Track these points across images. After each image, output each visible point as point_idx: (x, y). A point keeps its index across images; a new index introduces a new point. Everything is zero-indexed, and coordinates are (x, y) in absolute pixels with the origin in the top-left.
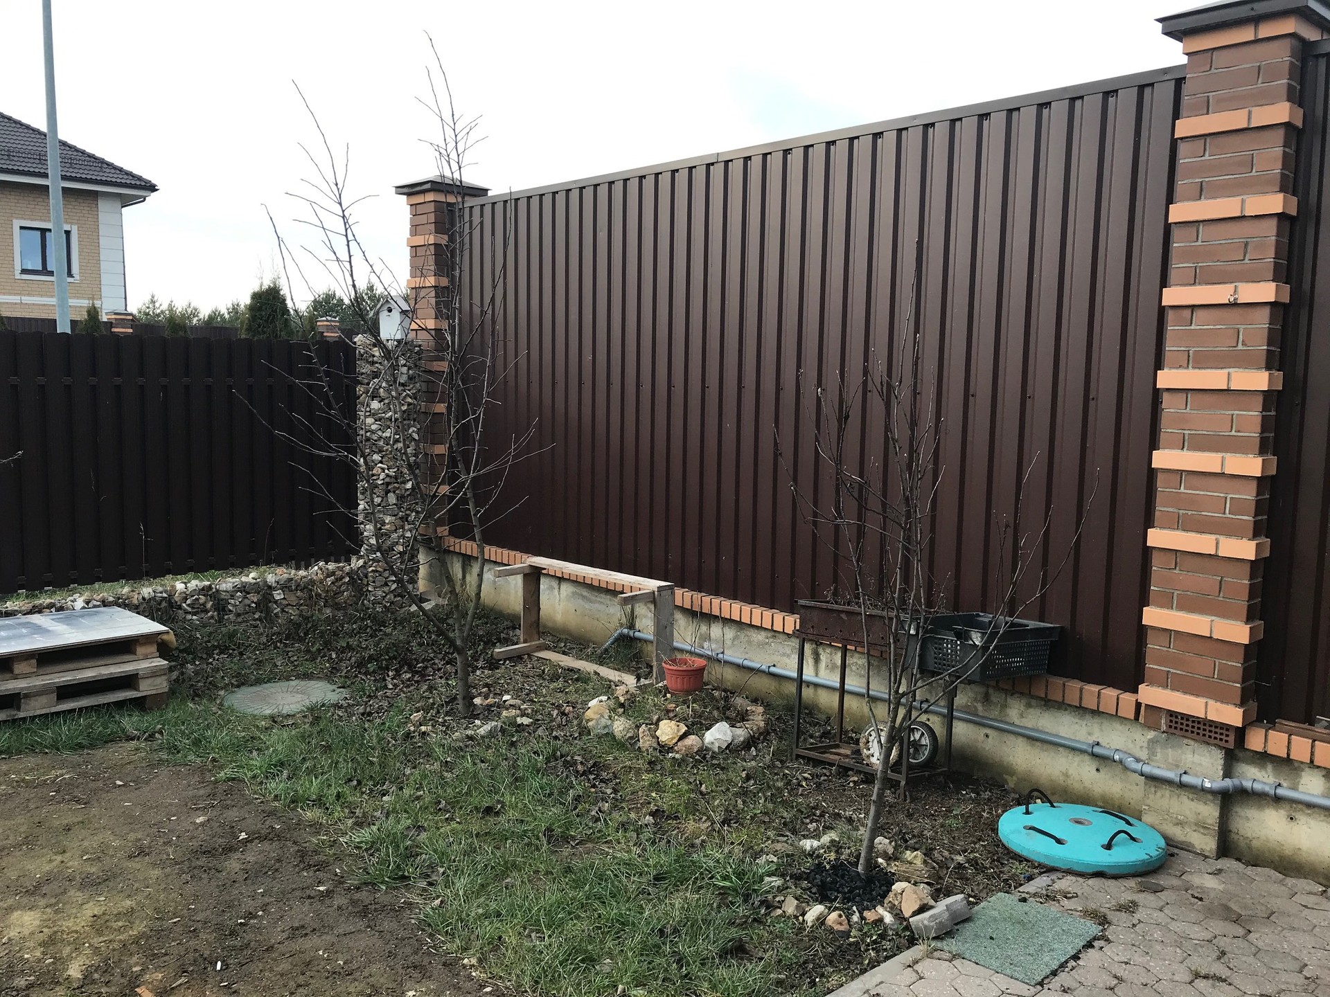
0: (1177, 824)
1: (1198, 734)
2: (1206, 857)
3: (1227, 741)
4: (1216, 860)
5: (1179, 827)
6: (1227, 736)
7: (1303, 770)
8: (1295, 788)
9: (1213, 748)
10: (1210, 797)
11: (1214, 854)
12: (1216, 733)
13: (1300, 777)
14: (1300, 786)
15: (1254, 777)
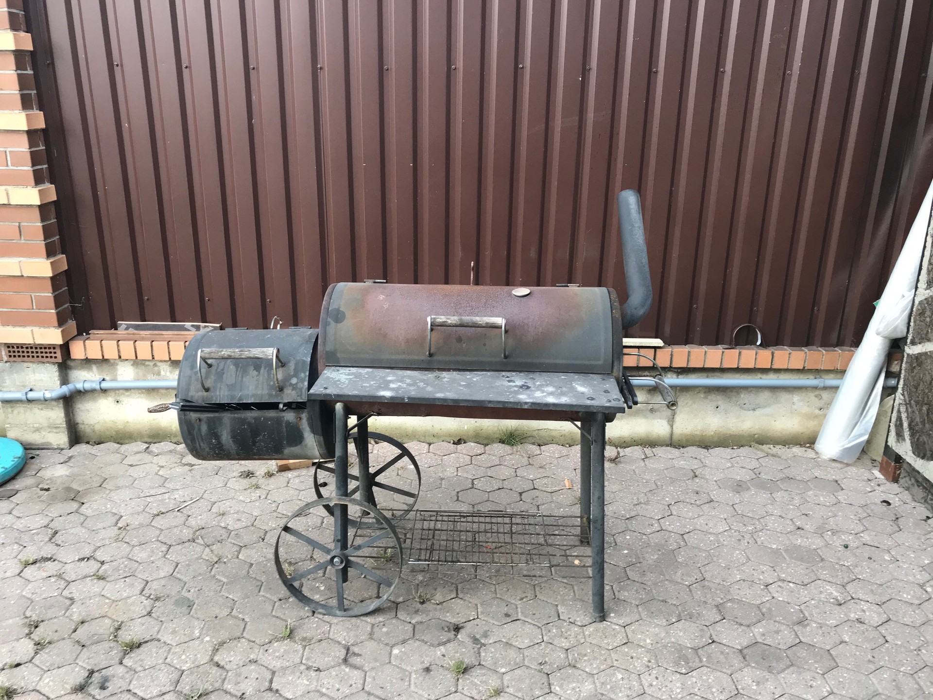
0: (35, 431)
1: (33, 357)
2: (62, 449)
3: (56, 357)
4: (70, 449)
5: (37, 433)
6: (55, 353)
7: (117, 365)
8: (114, 380)
9: (48, 365)
10: (54, 403)
11: (67, 445)
12: (46, 353)
13: (116, 370)
14: (118, 377)
15: (83, 378)
